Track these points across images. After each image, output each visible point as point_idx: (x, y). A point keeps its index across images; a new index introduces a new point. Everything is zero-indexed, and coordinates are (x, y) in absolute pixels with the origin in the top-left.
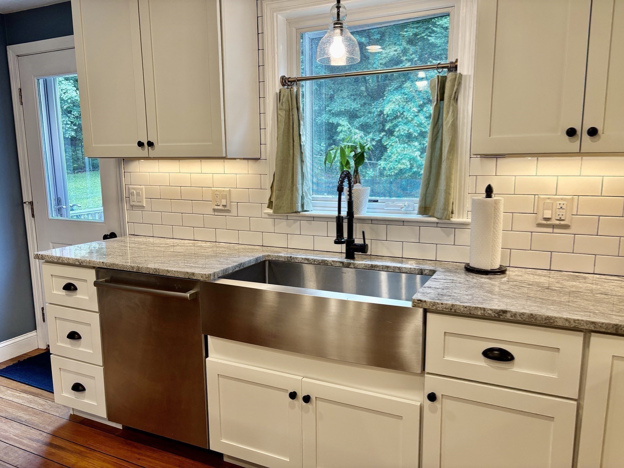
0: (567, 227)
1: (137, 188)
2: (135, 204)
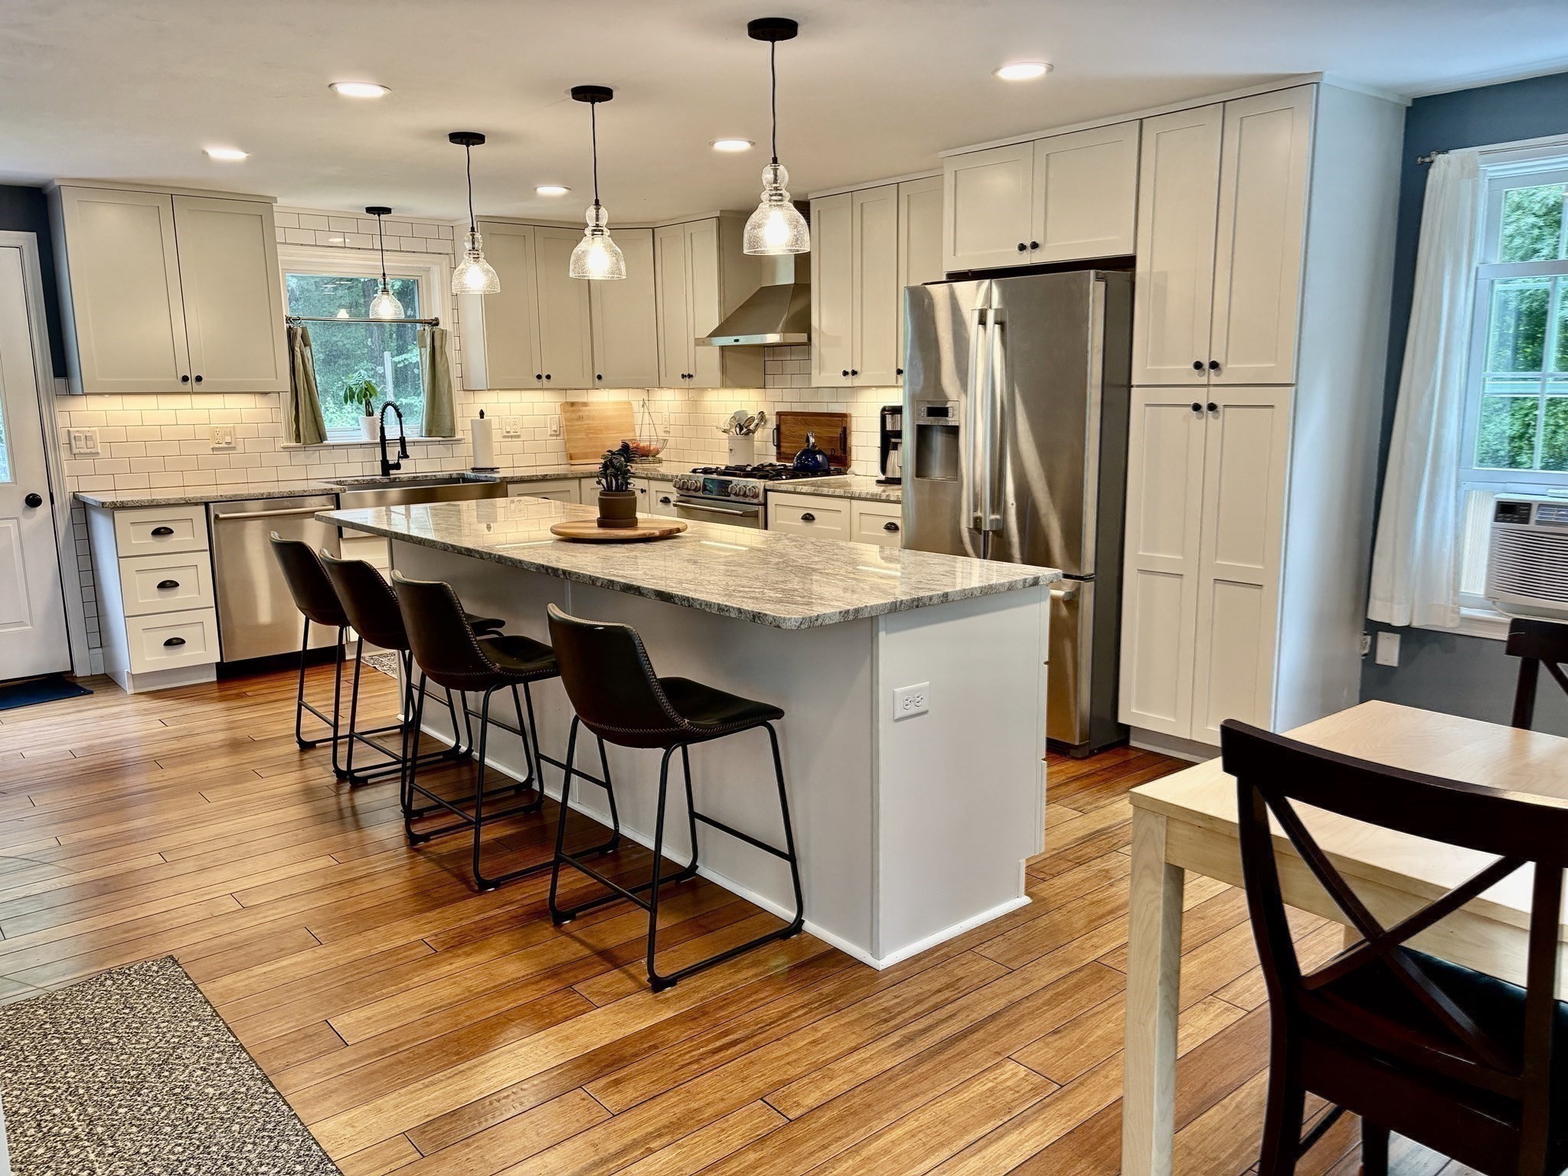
1: (85, 431)
2: (82, 451)
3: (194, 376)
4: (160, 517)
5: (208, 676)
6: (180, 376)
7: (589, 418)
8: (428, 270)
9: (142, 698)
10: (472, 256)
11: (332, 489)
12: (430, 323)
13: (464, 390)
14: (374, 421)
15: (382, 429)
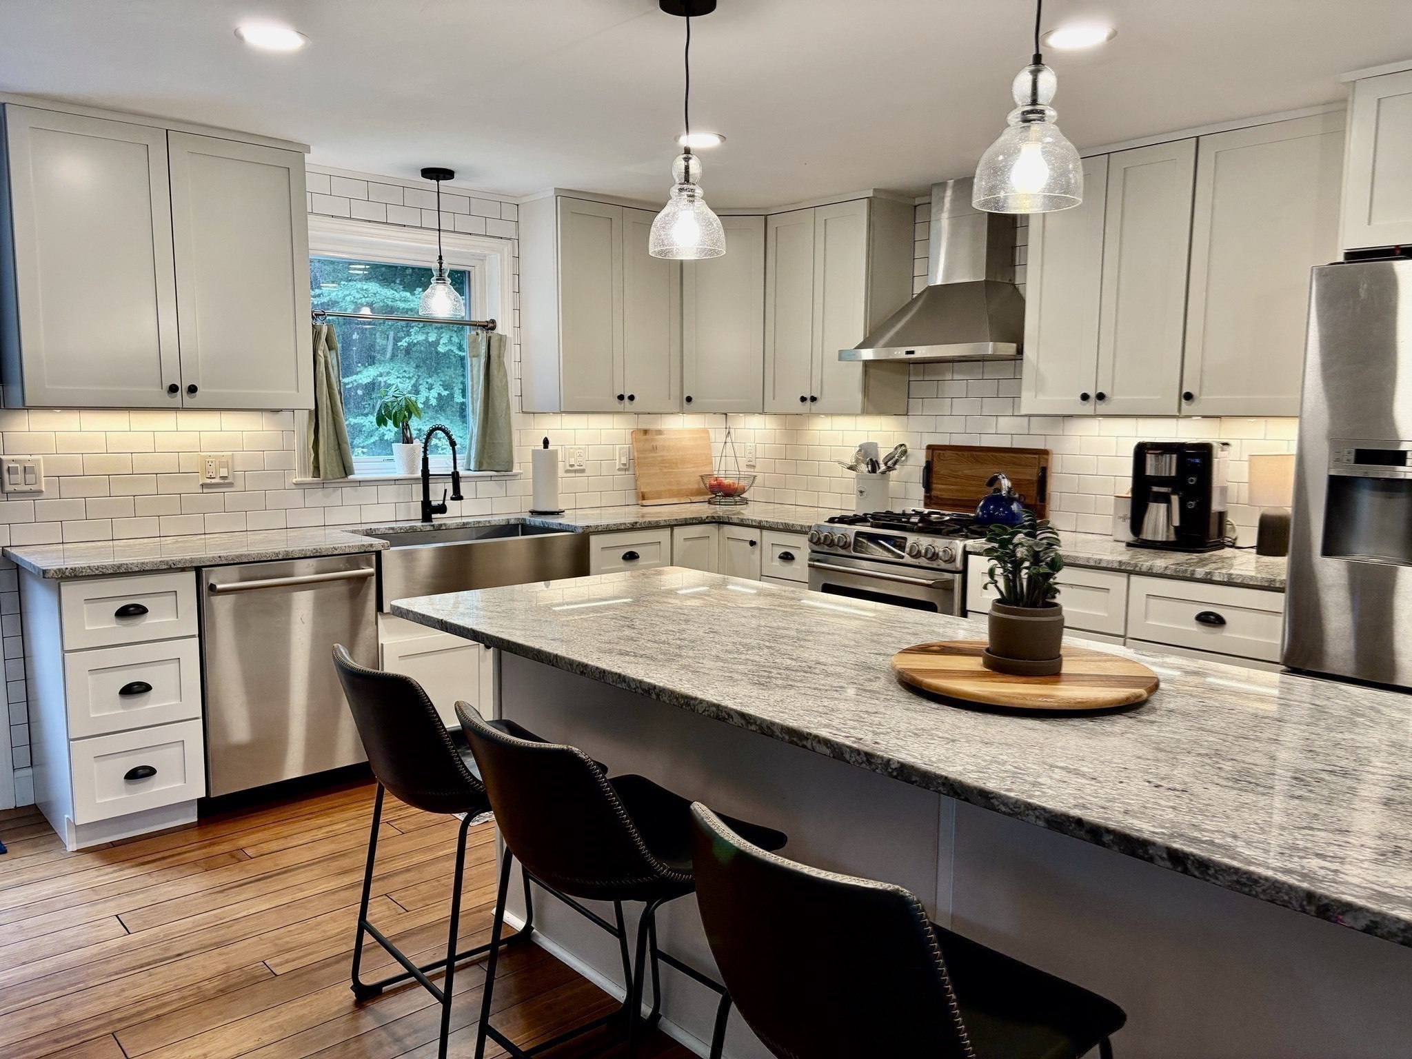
0: (583, 471)
1: (24, 461)
2: (18, 488)
3: (186, 384)
4: (127, 589)
5: (186, 816)
6: (167, 384)
7: (664, 448)
8: (482, 259)
9: (88, 857)
10: (685, 193)
11: (371, 545)
12: (484, 326)
13: (523, 412)
14: (413, 450)
15: (425, 461)
